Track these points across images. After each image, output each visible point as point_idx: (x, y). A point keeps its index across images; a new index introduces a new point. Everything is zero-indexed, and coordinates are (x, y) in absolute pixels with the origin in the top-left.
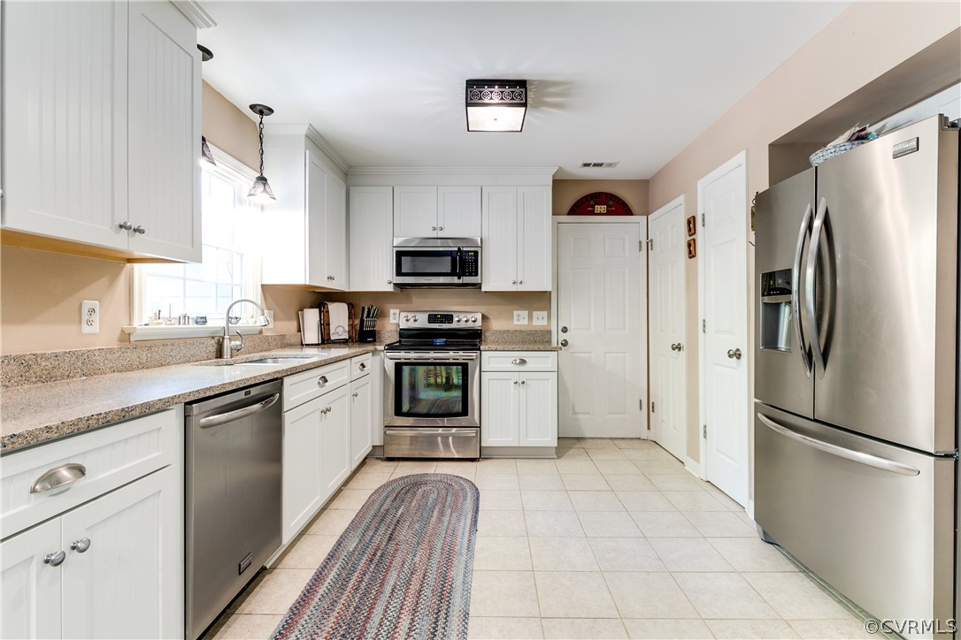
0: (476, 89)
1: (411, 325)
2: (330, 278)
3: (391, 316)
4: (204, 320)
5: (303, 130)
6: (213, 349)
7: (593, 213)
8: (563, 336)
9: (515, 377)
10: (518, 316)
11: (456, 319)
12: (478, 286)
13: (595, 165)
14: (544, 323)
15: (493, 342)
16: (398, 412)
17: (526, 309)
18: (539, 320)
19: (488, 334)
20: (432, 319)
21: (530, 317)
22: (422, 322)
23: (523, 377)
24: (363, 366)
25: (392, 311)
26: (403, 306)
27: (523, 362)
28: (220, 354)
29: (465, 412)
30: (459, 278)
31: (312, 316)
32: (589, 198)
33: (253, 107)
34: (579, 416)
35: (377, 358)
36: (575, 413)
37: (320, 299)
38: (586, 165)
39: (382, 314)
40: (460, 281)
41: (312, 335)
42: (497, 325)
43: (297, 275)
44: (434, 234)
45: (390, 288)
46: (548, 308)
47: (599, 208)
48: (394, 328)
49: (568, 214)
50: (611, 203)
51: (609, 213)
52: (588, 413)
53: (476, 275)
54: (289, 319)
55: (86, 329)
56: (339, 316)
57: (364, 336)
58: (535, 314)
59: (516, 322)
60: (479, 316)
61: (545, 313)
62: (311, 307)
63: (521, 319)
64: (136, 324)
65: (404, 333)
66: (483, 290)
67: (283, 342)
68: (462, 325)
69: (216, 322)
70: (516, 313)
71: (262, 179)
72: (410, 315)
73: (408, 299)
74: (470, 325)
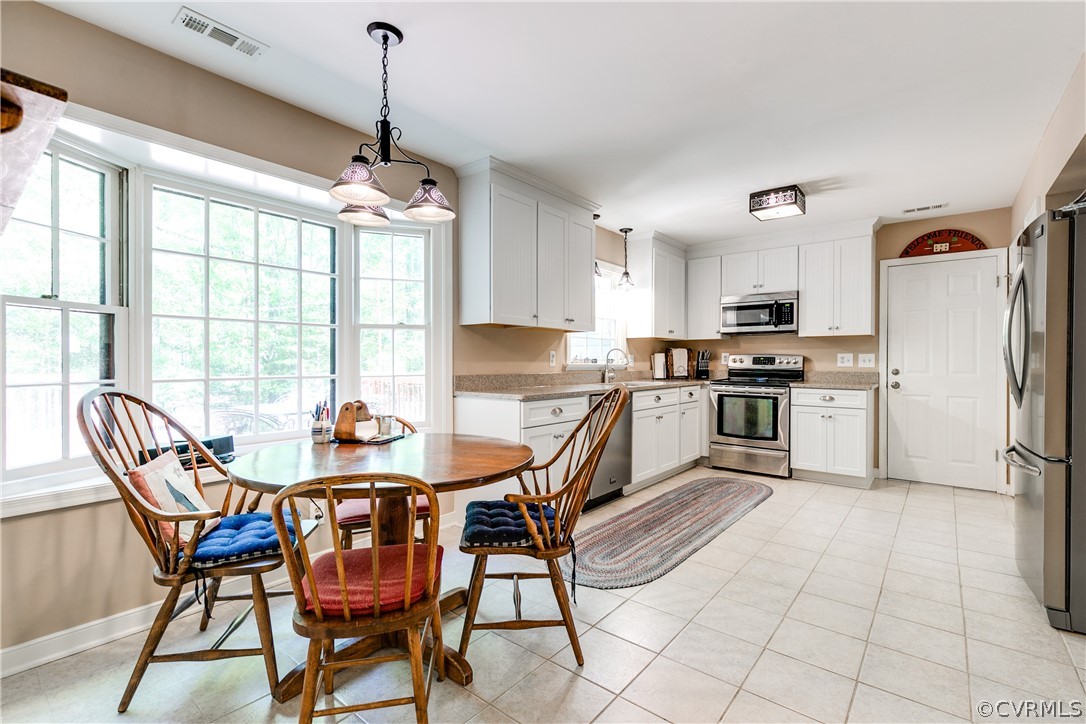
0: (757, 199)
1: (738, 365)
2: (670, 332)
3: (723, 359)
4: (595, 361)
5: (652, 235)
6: (600, 377)
7: (931, 252)
8: (893, 379)
9: (823, 411)
10: (843, 358)
11: (777, 361)
12: (795, 332)
13: (918, 210)
14: (872, 365)
15: (815, 382)
16: (720, 431)
17: (849, 352)
18: (866, 362)
19: (809, 375)
20: (756, 361)
21: (856, 360)
22: (747, 363)
23: (830, 412)
24: (691, 394)
25: (723, 355)
26: (732, 350)
27: (832, 399)
28: (603, 381)
29: (775, 437)
30: (776, 326)
31: (660, 358)
32: (926, 238)
33: (621, 230)
34: (914, 460)
35: (705, 391)
36: (908, 456)
37: (667, 347)
38: (908, 211)
39: (714, 357)
40: (777, 329)
41: (660, 372)
42: (819, 366)
43: (646, 330)
44: (755, 291)
45: (719, 337)
46: (876, 351)
47: (938, 247)
48: (725, 368)
49: (901, 257)
50: (955, 239)
51: (951, 250)
52: (925, 458)
53: (792, 323)
54: (644, 361)
55: (552, 364)
56: (680, 357)
57: (700, 374)
58: (861, 356)
59: (839, 364)
60: (800, 360)
61: (872, 356)
62: (659, 352)
63: (845, 361)
64: (568, 362)
65: (732, 373)
66: (800, 335)
67: (641, 376)
68: (784, 366)
69: (602, 362)
70: (839, 356)
71: (626, 274)
72: (738, 357)
73: (737, 345)
74: (791, 366)
